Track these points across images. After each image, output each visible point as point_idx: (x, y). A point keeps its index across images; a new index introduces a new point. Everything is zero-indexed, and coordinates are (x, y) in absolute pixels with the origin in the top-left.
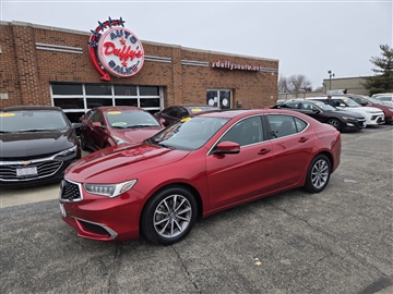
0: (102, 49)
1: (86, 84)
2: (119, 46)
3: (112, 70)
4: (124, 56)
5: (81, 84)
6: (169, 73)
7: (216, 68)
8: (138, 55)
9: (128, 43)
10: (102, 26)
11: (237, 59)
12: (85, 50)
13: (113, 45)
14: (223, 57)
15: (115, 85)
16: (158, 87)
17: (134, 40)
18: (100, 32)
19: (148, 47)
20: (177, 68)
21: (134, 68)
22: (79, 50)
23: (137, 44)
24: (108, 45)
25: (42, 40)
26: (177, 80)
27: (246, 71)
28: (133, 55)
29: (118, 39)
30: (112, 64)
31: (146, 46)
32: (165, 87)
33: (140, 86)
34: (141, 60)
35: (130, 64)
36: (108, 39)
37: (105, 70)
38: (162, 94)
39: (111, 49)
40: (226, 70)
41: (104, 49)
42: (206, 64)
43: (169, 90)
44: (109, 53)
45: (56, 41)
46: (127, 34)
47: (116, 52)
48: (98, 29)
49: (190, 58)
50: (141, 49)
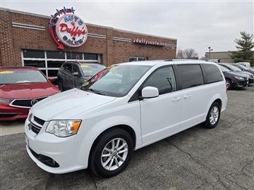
0: (58, 28)
1: (47, 51)
2: (70, 26)
3: (65, 42)
4: (74, 33)
5: (43, 51)
6: (105, 45)
7: (136, 43)
8: (84, 33)
9: (77, 25)
10: (59, 13)
11: (150, 37)
12: (47, 28)
13: (66, 26)
14: (141, 36)
15: (67, 52)
16: (97, 54)
17: (81, 23)
18: (58, 16)
19: (90, 27)
20: (110, 42)
21: (81, 41)
22: (43, 28)
23: (83, 25)
24: (63, 25)
25: (16, 20)
26: (110, 50)
27: (156, 46)
28: (80, 33)
29: (70, 22)
30: (65, 38)
31: (89, 27)
32: (101, 55)
33: (85, 53)
34: (85, 36)
35: (77, 38)
36: (63, 22)
37: (60, 42)
38: (99, 59)
39: (64, 28)
40: (143, 45)
41: (60, 28)
42: (129, 40)
43: (104, 57)
44: (64, 31)
45: (27, 21)
46: (76, 18)
47: (68, 30)
48: (56, 14)
49: (118, 36)
50: (85, 29)
